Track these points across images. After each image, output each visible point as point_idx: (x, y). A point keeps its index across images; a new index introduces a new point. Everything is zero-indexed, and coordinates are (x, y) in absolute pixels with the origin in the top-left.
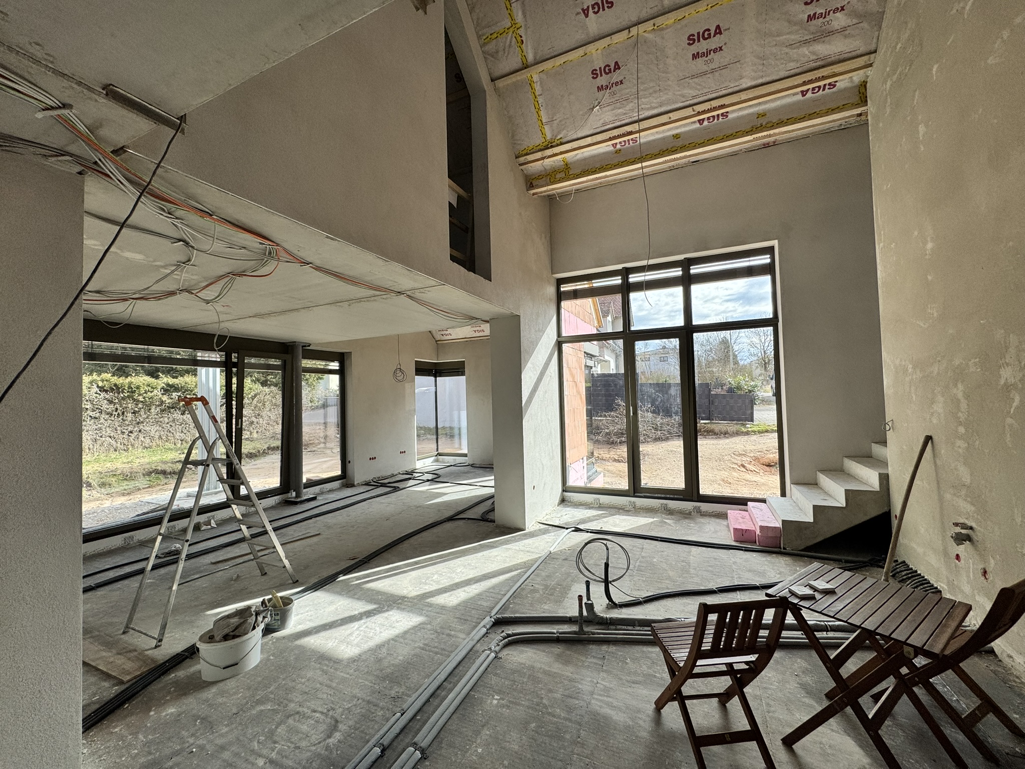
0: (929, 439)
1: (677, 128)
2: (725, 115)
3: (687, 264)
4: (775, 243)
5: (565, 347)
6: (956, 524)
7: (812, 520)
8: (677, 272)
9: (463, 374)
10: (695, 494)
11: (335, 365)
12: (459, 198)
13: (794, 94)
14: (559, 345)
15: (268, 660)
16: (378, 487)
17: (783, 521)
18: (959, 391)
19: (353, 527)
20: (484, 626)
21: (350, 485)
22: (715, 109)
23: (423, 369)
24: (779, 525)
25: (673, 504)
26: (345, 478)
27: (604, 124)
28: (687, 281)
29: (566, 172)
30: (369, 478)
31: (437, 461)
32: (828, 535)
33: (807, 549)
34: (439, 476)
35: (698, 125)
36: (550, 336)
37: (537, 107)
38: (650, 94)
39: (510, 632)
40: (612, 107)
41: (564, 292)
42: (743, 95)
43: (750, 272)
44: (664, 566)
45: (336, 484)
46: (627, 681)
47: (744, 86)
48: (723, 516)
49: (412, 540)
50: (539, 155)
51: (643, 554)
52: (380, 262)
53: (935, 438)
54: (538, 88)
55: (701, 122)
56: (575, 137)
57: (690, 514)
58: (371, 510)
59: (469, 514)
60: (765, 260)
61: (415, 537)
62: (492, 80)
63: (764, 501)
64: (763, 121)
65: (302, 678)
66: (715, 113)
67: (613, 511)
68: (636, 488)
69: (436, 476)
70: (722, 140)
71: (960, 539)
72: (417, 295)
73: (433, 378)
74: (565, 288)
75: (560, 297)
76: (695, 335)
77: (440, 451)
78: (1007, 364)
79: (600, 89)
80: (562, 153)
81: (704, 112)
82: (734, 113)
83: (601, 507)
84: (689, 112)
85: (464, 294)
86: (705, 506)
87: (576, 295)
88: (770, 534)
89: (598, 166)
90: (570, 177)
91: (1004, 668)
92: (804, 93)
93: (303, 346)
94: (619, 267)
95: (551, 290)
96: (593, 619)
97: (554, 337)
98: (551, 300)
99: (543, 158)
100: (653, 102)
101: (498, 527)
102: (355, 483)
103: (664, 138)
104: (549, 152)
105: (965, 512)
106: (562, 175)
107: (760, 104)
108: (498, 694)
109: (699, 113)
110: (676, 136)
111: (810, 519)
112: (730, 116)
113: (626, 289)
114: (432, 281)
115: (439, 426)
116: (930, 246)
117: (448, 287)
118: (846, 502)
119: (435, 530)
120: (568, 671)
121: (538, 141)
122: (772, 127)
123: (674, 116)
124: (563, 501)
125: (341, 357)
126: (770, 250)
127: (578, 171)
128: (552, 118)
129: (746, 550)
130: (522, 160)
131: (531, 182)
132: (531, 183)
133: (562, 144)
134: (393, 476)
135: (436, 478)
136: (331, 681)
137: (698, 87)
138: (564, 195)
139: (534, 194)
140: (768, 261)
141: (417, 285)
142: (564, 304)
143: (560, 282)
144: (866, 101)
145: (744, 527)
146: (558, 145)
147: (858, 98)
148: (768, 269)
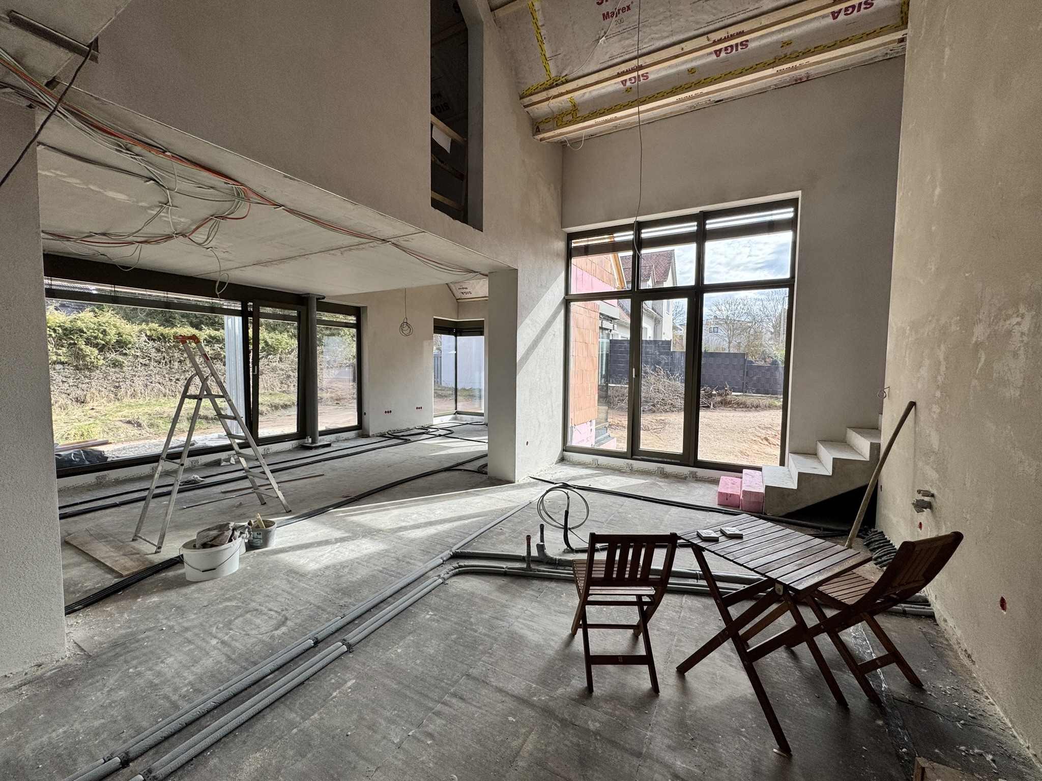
0: (912, 404)
1: (692, 60)
2: (744, 44)
3: (702, 218)
4: (798, 194)
5: (574, 306)
6: (919, 492)
7: (795, 487)
8: (692, 227)
9: (482, 334)
10: (692, 460)
11: (352, 319)
12: (453, 143)
13: (823, 17)
14: (567, 302)
15: (245, 569)
16: (390, 438)
17: (767, 487)
18: (941, 354)
19: (355, 471)
20: (441, 558)
21: (366, 436)
22: (733, 37)
23: (442, 328)
24: (763, 490)
25: (669, 468)
26: (360, 429)
27: (612, 58)
28: (701, 237)
29: (574, 114)
30: (384, 430)
31: (455, 419)
32: (810, 503)
33: (789, 515)
34: (452, 432)
35: (714, 57)
36: (557, 293)
37: (540, 39)
38: (661, 21)
39: (462, 564)
40: (620, 37)
41: (576, 248)
42: (764, 20)
43: (771, 227)
44: (637, 521)
45: (352, 434)
46: (555, 611)
47: (765, 8)
48: (716, 482)
49: (405, 485)
50: (543, 95)
51: (620, 510)
52: (350, 206)
53: (918, 404)
54: (539, 16)
55: (717, 53)
56: (581, 73)
57: (685, 478)
58: (378, 457)
59: (467, 467)
60: (787, 214)
61: (409, 483)
62: (492, 11)
63: (760, 469)
64: (788, 50)
65: (268, 585)
66: (733, 42)
67: (609, 471)
68: (634, 451)
69: (449, 432)
70: (741, 74)
71: (920, 506)
72: (403, 243)
73: (453, 337)
74: (575, 243)
75: (570, 253)
76: (706, 295)
77: (459, 409)
78: (980, 320)
79: (606, 16)
80: (568, 92)
81: (721, 41)
82: (756, 41)
83: (598, 467)
84: (703, 41)
85: (449, 243)
86: (701, 472)
87: (587, 251)
88: (753, 499)
89: (607, 107)
90: (578, 119)
91: (938, 632)
92: (835, 15)
93: (317, 299)
94: (631, 221)
95: (560, 245)
96: (544, 559)
97: (562, 295)
98: (558, 255)
99: (548, 99)
100: (664, 31)
101: (490, 478)
102: (370, 434)
103: (678, 73)
104: (554, 91)
105: (931, 479)
106: (570, 117)
107: (783, 30)
108: (432, 610)
109: (715, 43)
110: (691, 71)
111: (794, 485)
112: (752, 45)
113: (639, 244)
114: (411, 229)
115: (459, 387)
116: (938, 191)
117: (428, 235)
118: (833, 471)
119: (429, 478)
120: (503, 598)
121: (542, 78)
122: (797, 58)
123: (688, 46)
124: (562, 460)
125: (357, 312)
126: (793, 203)
127: (586, 113)
128: (557, 51)
129: (725, 513)
130: (526, 101)
131: (537, 125)
132: (538, 127)
133: (567, 82)
134: (409, 430)
135: (449, 433)
136: (293, 589)
137: (714, 11)
138: (576, 142)
139: (541, 140)
140: (791, 215)
141: (397, 233)
142: (574, 261)
143: (571, 237)
144: (907, 23)
145: (729, 491)
146: (563, 83)
147: (899, 19)
148: (790, 224)
